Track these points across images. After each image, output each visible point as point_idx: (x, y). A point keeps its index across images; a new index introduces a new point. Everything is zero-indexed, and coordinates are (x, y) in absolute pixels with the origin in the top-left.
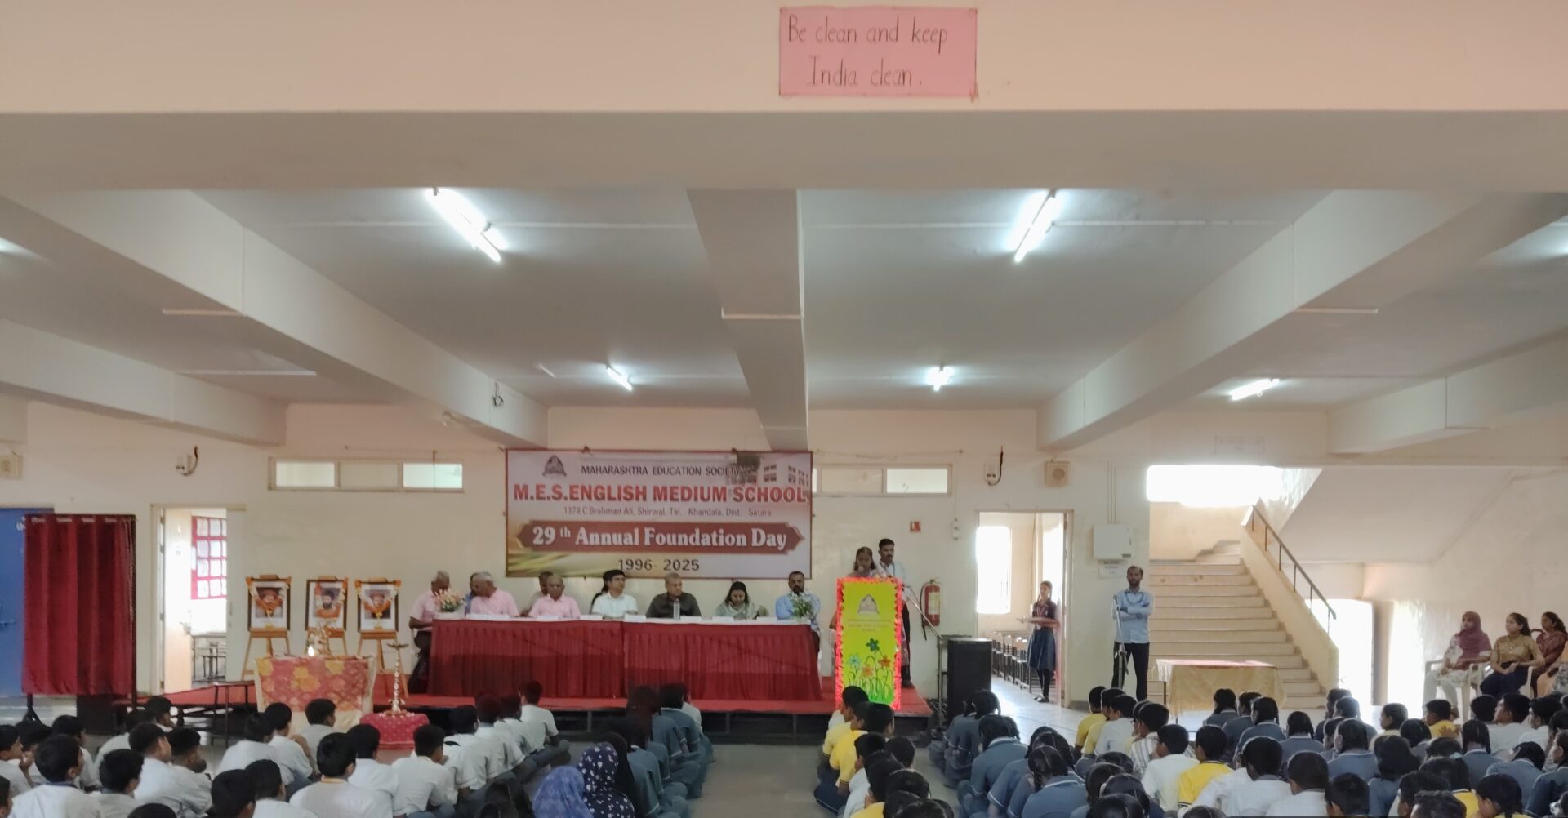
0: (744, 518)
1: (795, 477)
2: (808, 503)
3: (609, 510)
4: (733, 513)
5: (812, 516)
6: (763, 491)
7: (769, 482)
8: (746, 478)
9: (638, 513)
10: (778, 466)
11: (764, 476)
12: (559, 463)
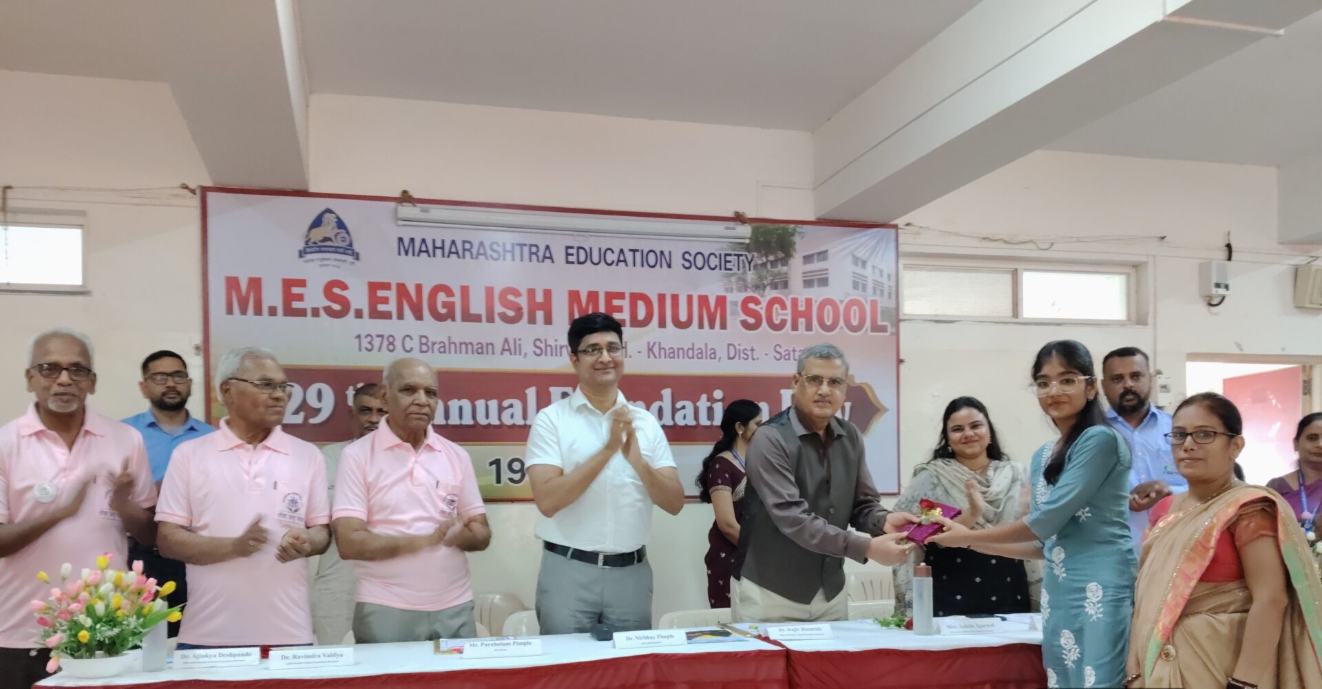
0: (765, 366)
1: (865, 280)
2: (892, 333)
3: (465, 343)
4: (742, 355)
5: (900, 361)
6: (802, 308)
7: (813, 287)
8: (766, 278)
9: (535, 352)
10: (830, 252)
11: (804, 273)
12: (339, 228)
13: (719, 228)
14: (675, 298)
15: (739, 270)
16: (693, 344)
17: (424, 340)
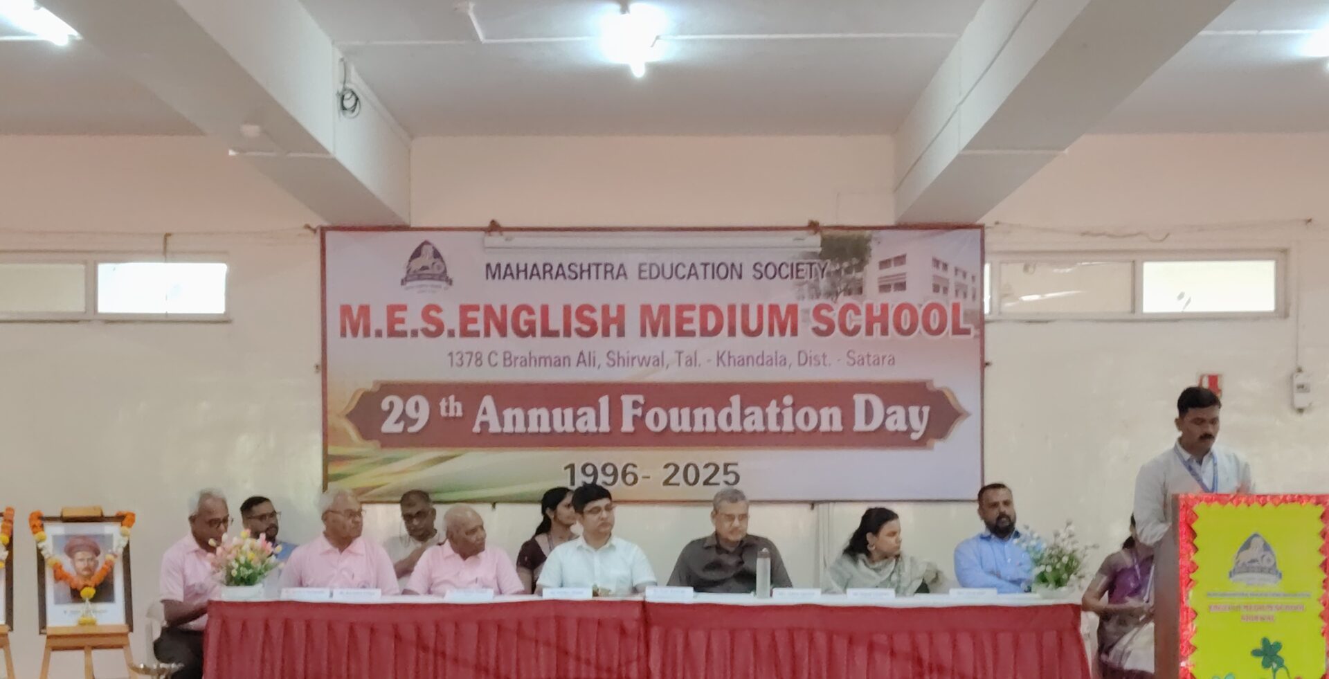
0: (836, 371)
1: (947, 280)
2: (975, 337)
3: (544, 357)
4: (813, 362)
5: (984, 365)
6: (876, 313)
7: (890, 291)
8: (840, 285)
9: (608, 363)
10: (907, 258)
11: (881, 278)
12: (435, 258)
14: (745, 309)
15: (811, 277)
16: (763, 353)
17: (507, 355)
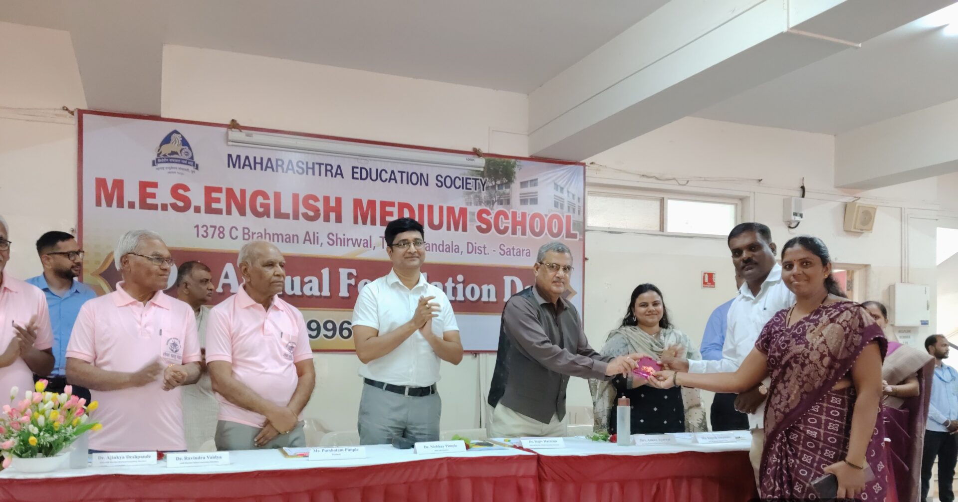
1: (563, 200)
2: (580, 239)
3: (277, 234)
4: (477, 251)
5: (585, 259)
6: (519, 219)
7: (527, 204)
8: (495, 197)
9: (328, 243)
10: (539, 180)
11: (520, 194)
12: (183, 145)
13: (462, 159)
14: (431, 208)
15: (476, 189)
16: (443, 241)
17: (246, 231)
